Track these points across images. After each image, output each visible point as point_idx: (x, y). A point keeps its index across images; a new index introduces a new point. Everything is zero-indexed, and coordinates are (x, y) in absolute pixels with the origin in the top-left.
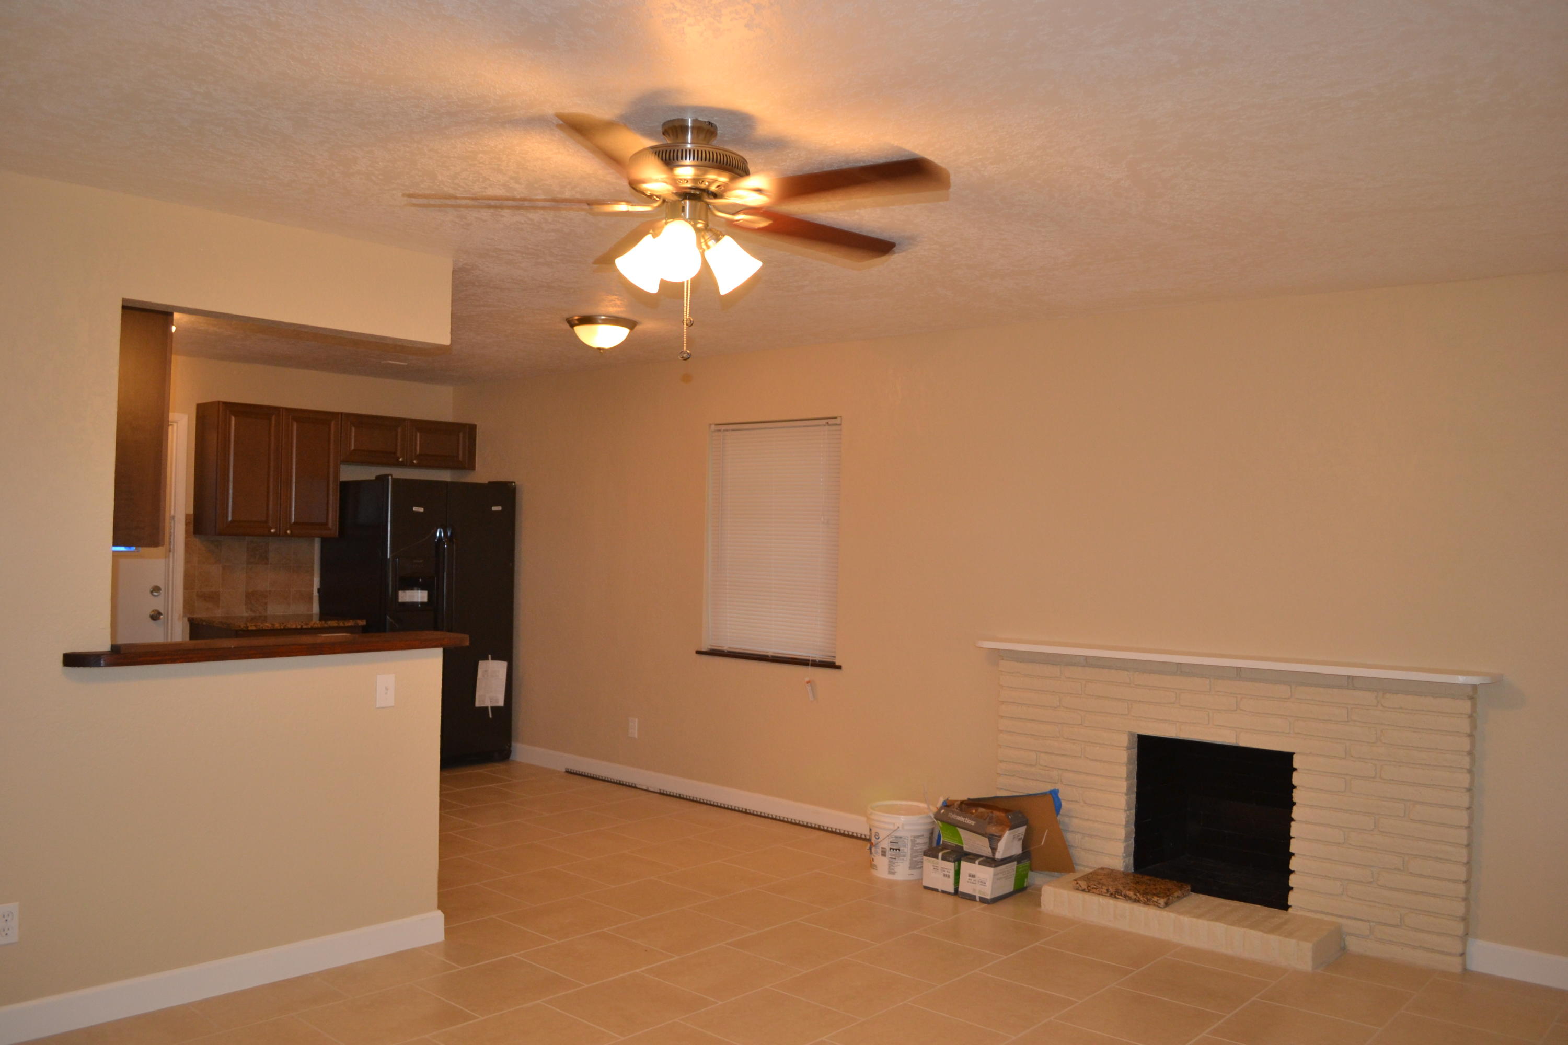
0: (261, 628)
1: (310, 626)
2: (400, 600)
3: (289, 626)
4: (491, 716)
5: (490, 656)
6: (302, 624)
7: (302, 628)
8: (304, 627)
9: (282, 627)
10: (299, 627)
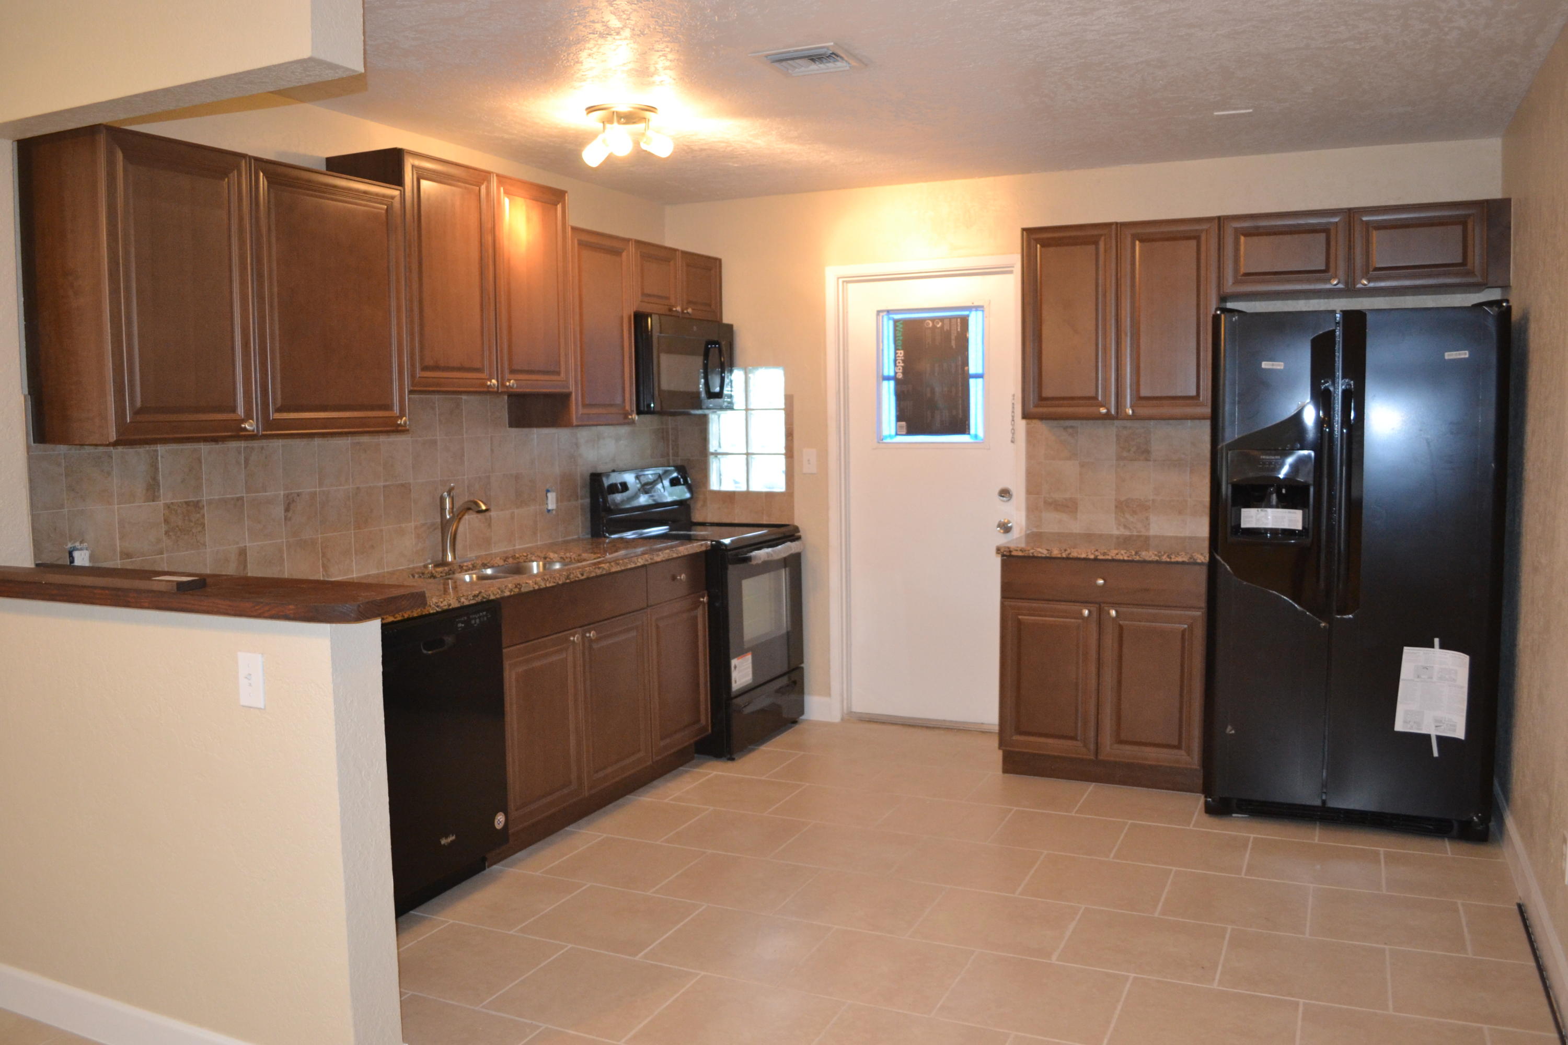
0: (1031, 555)
1: (1110, 558)
2: (1244, 524)
3: (1074, 554)
4: (1436, 754)
5: (1437, 641)
6: (1097, 553)
7: (1096, 559)
8: (1101, 557)
9: (1064, 555)
10: (1092, 557)
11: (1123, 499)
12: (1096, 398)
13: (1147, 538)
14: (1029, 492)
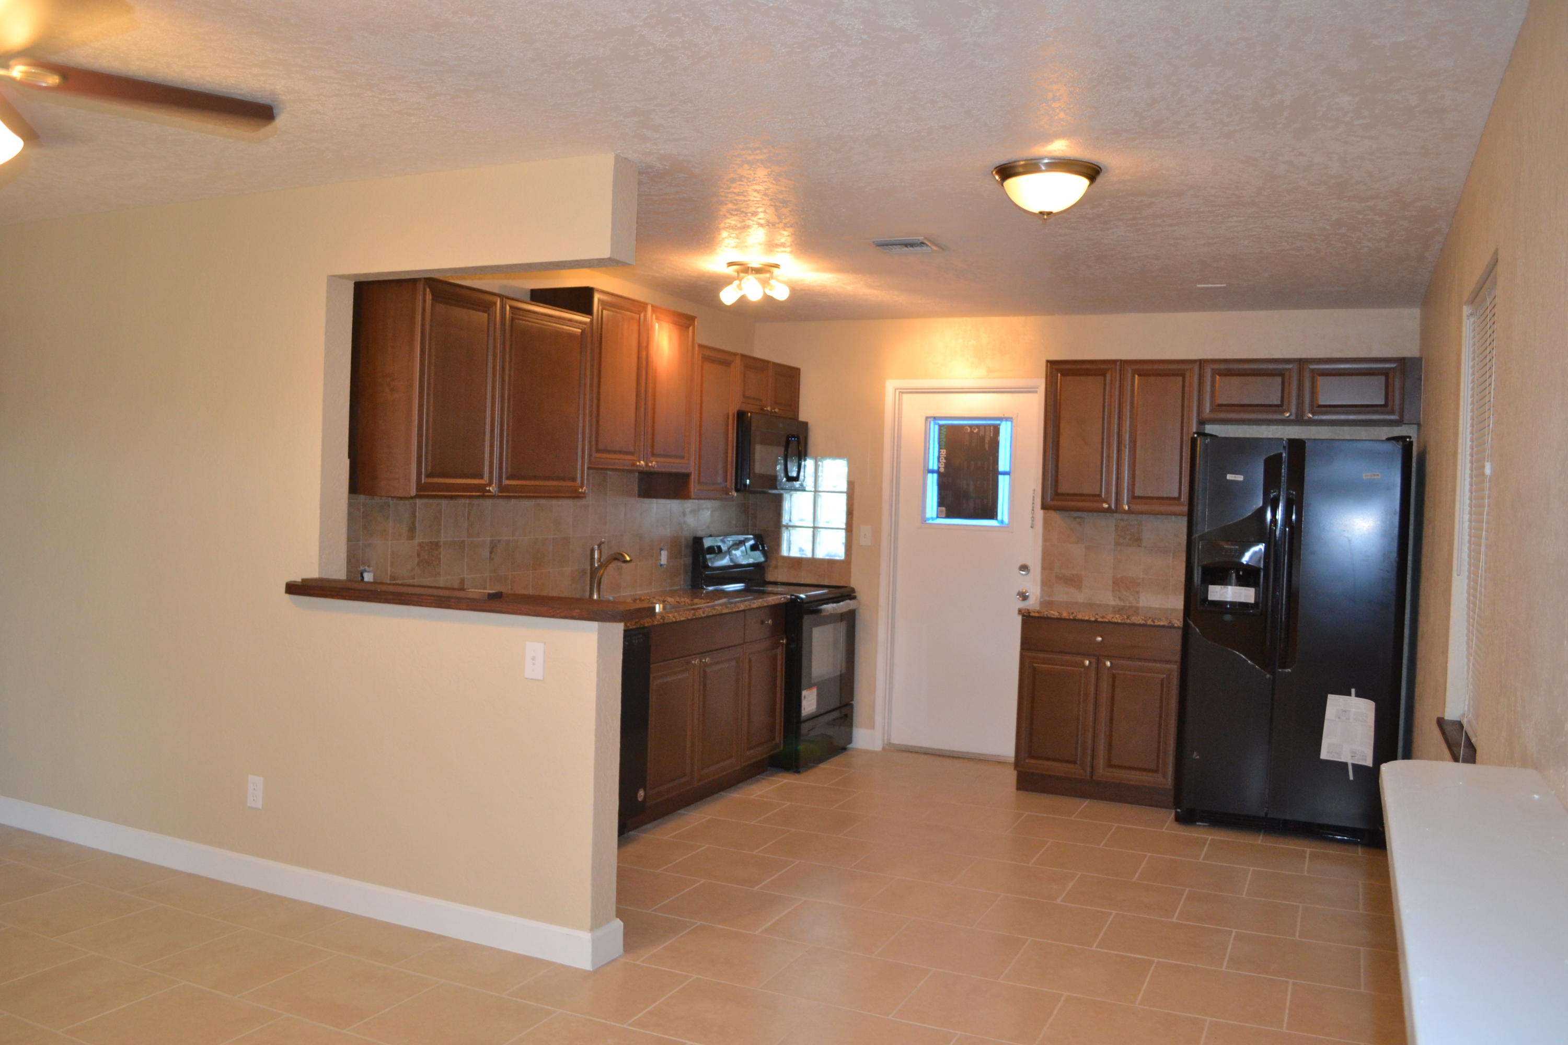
0: (1045, 616)
1: (1107, 620)
2: (1210, 598)
3: (1080, 617)
4: (1351, 778)
5: (1353, 691)
6: (1097, 617)
7: (1096, 621)
8: (1100, 620)
9: (1071, 617)
10: (1093, 619)
11: (1119, 576)
12: (1100, 495)
13: (1137, 608)
14: (1044, 568)
